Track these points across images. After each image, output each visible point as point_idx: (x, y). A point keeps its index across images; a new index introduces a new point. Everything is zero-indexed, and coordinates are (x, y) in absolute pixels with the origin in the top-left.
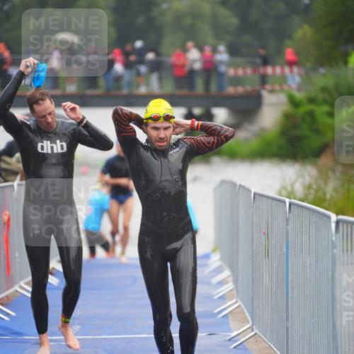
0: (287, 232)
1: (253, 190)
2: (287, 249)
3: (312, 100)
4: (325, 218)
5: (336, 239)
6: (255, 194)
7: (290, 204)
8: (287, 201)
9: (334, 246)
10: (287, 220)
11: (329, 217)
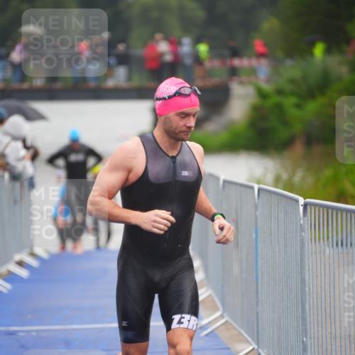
0: (256, 218)
1: (222, 178)
2: (257, 234)
3: (280, 92)
4: (294, 202)
5: (304, 222)
6: (225, 182)
7: (259, 190)
8: (256, 187)
9: (302, 229)
10: (256, 206)
11: (297, 201)
